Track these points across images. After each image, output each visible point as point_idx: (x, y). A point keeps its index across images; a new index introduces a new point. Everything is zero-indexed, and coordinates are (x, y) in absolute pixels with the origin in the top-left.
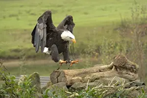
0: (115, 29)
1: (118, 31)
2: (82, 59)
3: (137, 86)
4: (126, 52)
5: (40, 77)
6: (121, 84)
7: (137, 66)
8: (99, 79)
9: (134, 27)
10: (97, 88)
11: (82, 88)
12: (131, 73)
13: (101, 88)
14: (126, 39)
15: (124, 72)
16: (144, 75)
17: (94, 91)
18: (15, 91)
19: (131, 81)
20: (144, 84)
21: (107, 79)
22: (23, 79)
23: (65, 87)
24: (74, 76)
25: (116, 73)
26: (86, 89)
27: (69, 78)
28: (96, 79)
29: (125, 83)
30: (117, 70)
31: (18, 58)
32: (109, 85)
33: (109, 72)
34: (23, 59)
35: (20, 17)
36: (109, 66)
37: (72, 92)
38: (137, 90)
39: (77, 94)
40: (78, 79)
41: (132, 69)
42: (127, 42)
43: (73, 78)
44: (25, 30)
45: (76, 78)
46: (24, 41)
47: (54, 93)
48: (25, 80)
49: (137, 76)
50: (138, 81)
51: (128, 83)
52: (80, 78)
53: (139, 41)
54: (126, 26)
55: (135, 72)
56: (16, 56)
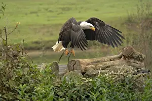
0: (123, 24)
1: (125, 25)
2: (93, 50)
3: (143, 73)
4: (132, 43)
5: (59, 65)
6: (129, 71)
7: (144, 56)
8: (109, 67)
9: (139, 22)
10: (108, 75)
11: (95, 75)
12: (138, 62)
13: (111, 74)
14: (132, 33)
15: (132, 61)
16: (149, 63)
17: (105, 77)
18: (38, 77)
19: (138, 69)
20: (149, 71)
21: (117, 67)
22: (44, 67)
23: (80, 74)
24: (88, 65)
25: (124, 62)
26: (99, 76)
27: (83, 66)
28: (108, 67)
29: (133, 70)
30: (125, 59)
31: (39, 49)
32: (119, 73)
33: (118, 61)
34: (43, 49)
35: (39, 14)
36: (119, 55)
37: (86, 78)
38: (143, 76)
39: (91, 80)
40: (92, 67)
41: (139, 59)
42: (134, 35)
43: (87, 66)
44: (44, 25)
45: (90, 66)
46: (44, 35)
47: (71, 79)
48: (46, 67)
49: (143, 64)
50: (144, 69)
51: (136, 71)
52: (93, 66)
53: (144, 34)
54: (132, 21)
55: (142, 61)
56: (36, 47)
